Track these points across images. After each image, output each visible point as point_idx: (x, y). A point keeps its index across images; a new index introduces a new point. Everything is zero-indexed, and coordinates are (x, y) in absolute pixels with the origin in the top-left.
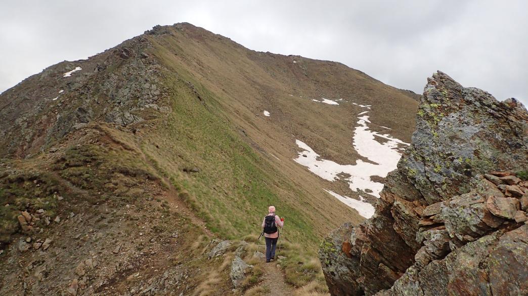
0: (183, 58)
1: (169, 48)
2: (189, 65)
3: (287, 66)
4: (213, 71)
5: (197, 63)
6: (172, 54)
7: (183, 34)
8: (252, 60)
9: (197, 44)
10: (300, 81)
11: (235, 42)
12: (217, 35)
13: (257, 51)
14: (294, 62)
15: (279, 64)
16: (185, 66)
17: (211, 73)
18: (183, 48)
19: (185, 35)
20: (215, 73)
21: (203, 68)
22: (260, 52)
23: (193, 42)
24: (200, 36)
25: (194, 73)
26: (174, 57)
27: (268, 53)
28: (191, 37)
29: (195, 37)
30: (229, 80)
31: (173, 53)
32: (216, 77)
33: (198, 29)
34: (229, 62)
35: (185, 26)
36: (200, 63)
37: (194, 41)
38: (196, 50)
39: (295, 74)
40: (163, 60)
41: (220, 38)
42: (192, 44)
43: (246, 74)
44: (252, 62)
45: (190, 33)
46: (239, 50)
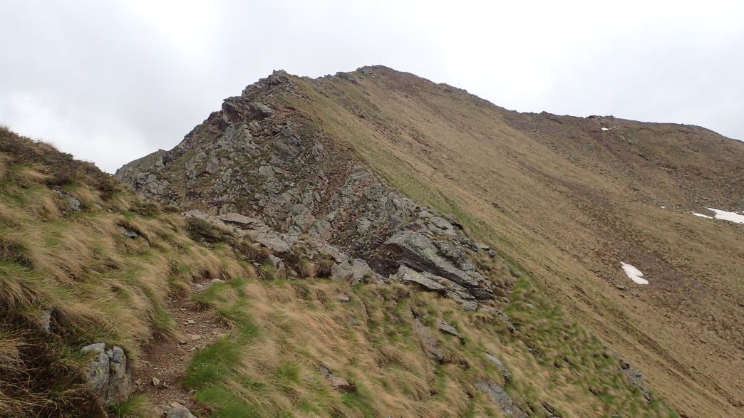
0: (380, 124)
1: (346, 103)
2: (394, 141)
3: (591, 138)
4: (452, 154)
5: (412, 136)
6: (353, 116)
7: (376, 83)
8: (517, 129)
9: (403, 99)
10: (633, 168)
11: (476, 97)
12: (441, 84)
13: (520, 112)
14: (604, 129)
15: (574, 134)
16: (385, 143)
17: (450, 159)
18: (379, 106)
19: (380, 84)
20: (458, 160)
21: (427, 148)
22: (527, 113)
23: (397, 96)
24: (409, 86)
25: (411, 159)
26: (357, 121)
27: (544, 113)
28: (392, 87)
29: (400, 89)
30: (495, 176)
31: (354, 113)
32: (463, 168)
33: (404, 76)
34: (477, 135)
35: (378, 71)
36: (418, 137)
37: (399, 95)
38: (405, 111)
39: (614, 154)
40: (321, 122)
41: (447, 90)
42: (396, 99)
43: (521, 158)
44: (520, 134)
45: (390, 81)
46: (487, 111)
